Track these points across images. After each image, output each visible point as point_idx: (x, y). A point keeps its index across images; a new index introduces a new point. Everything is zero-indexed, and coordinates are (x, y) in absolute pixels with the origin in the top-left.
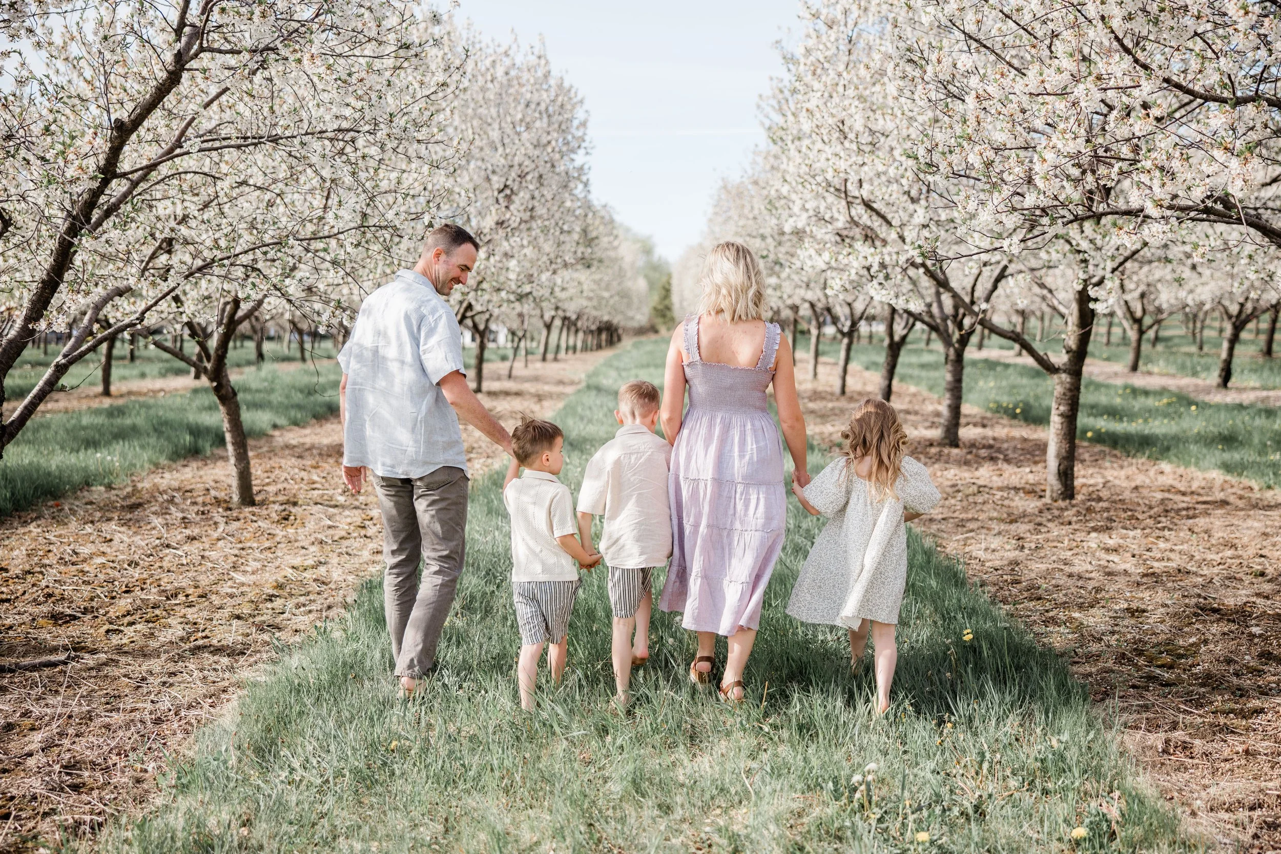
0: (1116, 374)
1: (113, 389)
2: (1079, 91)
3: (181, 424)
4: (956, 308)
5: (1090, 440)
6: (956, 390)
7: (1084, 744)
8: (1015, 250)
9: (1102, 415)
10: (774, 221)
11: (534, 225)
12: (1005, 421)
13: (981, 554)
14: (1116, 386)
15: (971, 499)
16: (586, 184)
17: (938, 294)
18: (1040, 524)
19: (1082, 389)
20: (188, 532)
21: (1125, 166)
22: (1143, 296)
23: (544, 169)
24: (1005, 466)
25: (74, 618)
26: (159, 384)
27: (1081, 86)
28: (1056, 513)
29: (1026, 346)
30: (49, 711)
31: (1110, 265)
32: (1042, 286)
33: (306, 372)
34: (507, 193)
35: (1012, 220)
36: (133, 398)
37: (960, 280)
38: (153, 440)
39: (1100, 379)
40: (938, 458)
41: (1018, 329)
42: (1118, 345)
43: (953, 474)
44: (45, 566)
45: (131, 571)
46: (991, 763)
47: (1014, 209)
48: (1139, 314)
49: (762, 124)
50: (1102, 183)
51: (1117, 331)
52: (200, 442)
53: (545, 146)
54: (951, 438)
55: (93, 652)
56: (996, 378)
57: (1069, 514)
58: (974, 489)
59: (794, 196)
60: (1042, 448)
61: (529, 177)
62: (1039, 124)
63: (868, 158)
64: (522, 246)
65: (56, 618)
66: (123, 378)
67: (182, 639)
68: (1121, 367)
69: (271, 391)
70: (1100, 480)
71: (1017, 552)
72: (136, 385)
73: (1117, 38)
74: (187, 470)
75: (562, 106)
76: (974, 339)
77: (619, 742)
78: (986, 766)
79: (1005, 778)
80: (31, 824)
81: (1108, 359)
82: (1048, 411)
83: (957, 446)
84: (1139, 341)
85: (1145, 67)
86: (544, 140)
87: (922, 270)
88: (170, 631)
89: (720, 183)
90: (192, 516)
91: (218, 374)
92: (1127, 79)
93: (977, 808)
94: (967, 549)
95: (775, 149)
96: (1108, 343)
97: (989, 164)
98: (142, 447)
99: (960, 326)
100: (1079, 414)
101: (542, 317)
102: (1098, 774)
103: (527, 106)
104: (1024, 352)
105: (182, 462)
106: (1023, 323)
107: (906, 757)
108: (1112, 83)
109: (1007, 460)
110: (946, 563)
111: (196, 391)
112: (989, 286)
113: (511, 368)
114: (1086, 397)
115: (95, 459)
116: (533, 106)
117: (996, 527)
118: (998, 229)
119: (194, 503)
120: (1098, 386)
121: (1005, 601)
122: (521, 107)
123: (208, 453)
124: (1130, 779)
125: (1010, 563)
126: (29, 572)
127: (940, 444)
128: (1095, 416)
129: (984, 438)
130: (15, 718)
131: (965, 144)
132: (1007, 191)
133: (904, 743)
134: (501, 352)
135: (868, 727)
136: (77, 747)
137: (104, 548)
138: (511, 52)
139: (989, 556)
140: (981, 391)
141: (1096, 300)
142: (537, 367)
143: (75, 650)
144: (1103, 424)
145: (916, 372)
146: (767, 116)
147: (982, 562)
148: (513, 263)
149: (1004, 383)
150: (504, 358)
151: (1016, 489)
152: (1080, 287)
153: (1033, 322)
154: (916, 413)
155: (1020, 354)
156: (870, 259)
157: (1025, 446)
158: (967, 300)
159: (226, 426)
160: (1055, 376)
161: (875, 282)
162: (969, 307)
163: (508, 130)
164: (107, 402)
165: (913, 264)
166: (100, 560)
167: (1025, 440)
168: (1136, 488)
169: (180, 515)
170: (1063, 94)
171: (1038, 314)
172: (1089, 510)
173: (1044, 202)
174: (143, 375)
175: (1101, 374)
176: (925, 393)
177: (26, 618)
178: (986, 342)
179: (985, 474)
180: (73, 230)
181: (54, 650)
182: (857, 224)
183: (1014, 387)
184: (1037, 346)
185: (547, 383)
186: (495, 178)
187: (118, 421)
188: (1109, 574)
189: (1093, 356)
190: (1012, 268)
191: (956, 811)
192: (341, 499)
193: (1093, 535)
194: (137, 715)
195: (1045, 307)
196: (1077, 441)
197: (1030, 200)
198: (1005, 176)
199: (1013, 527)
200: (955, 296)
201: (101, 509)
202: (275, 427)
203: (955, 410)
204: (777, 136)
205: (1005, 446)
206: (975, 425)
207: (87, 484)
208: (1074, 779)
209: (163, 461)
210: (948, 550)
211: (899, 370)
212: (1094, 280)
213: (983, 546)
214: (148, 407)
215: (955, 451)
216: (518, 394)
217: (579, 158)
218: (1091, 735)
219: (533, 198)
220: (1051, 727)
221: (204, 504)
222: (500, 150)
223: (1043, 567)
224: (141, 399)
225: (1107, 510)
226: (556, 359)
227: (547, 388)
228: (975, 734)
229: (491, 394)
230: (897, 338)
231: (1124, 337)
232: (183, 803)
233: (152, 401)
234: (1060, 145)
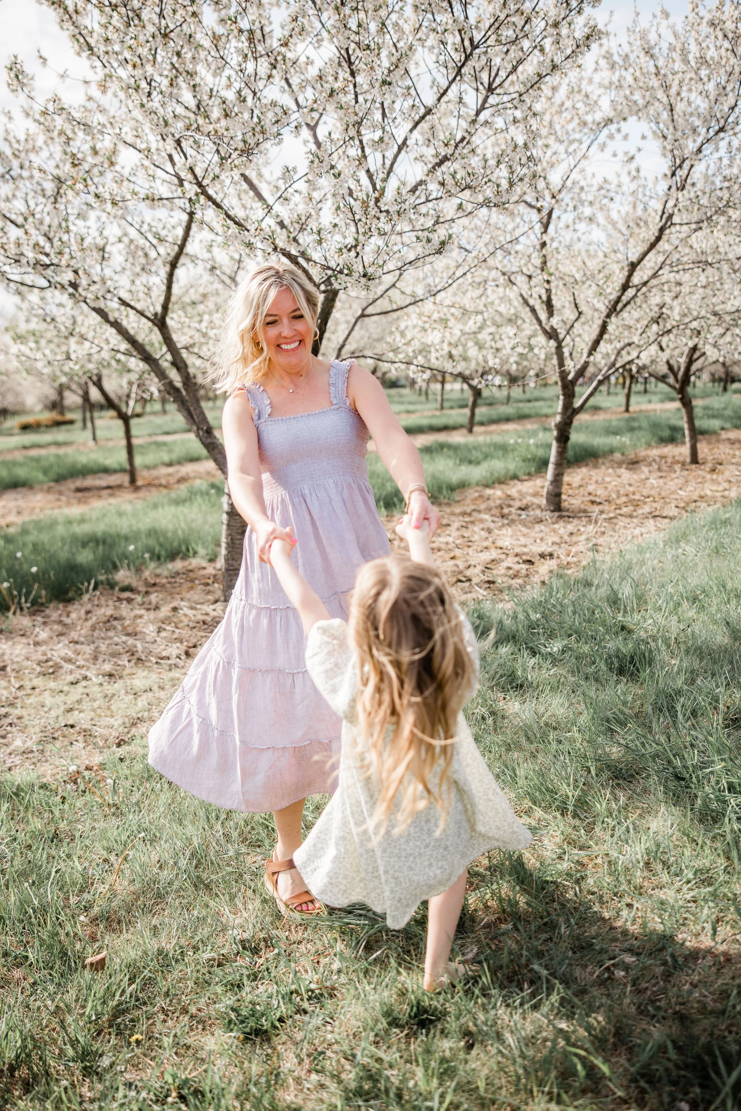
1: (631, 408)
20: (660, 474)
25: (601, 503)
26: (659, 406)
30: (588, 530)
36: (641, 413)
38: (649, 433)
44: (589, 484)
45: (629, 488)
52: (673, 435)
65: (592, 502)
66: (638, 403)
67: (649, 513)
88: (644, 510)
90: (663, 468)
98: (643, 436)
115: (615, 441)
119: (666, 462)
126: (581, 486)
137: (617, 478)
164: (627, 415)
166: (615, 483)
169: (658, 467)
174: (650, 402)
177: (580, 501)
180: (608, 316)
187: (631, 424)
201: (617, 463)
202: (723, 429)
207: (611, 452)
221: (671, 463)
224: (647, 414)
233: (652, 415)
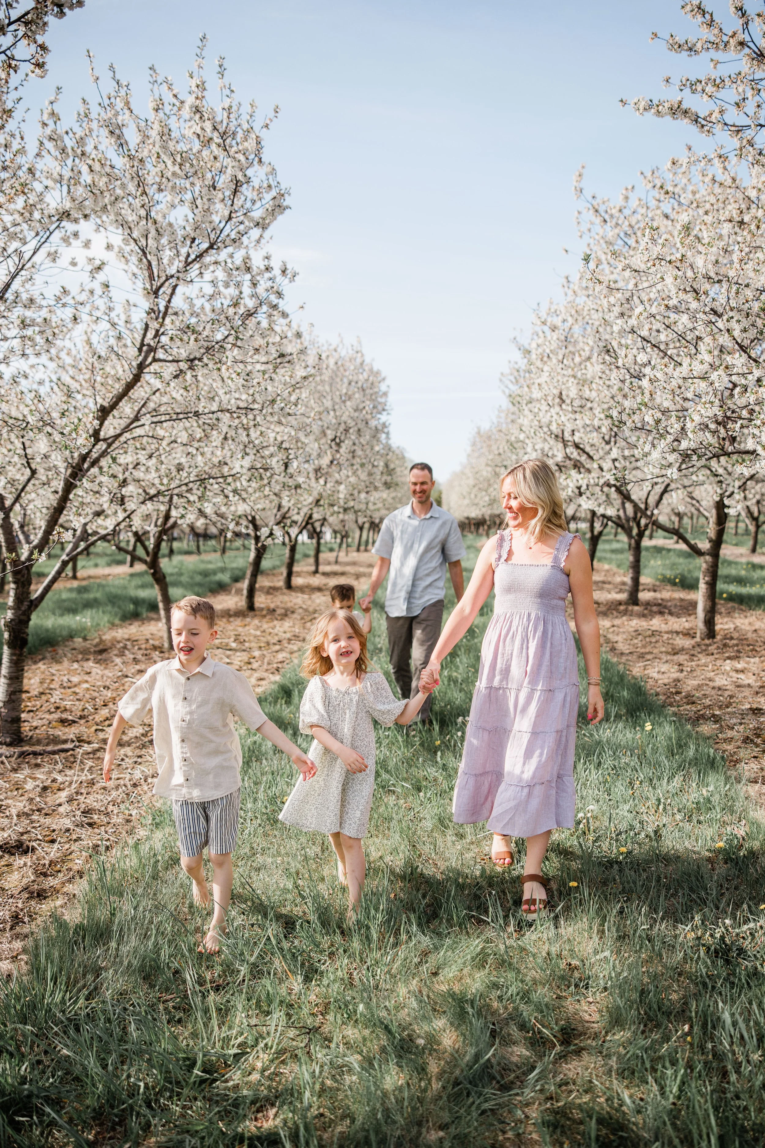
0: (742, 555)
1: (79, 574)
2: (714, 376)
3: (125, 597)
4: (635, 513)
5: (725, 599)
6: (636, 568)
7: (723, 793)
8: (675, 477)
9: (732, 583)
10: (514, 457)
11: (354, 462)
12: (669, 587)
13: (655, 675)
14: (741, 563)
15: (648, 639)
16: (388, 434)
17: (623, 504)
18: (693, 655)
19: (720, 565)
20: (138, 667)
21: (745, 422)
22: (758, 502)
23: (361, 425)
24: (670, 617)
25: (74, 722)
26: (107, 571)
27: (716, 373)
28: (704, 648)
29: (682, 537)
30: (68, 779)
31: (737, 484)
32: (692, 498)
33: (202, 562)
34: (337, 442)
35: (672, 458)
36: (92, 580)
37: (637, 494)
38: (109, 608)
39: (731, 558)
40: (625, 613)
41: (676, 527)
42: (743, 535)
43: (636, 623)
44: (51, 689)
45: (105, 692)
46: (665, 804)
47: (674, 450)
48: (756, 514)
49: (504, 392)
50: (730, 433)
51: (741, 525)
52: (139, 609)
53: (361, 410)
54: (633, 599)
55: (89, 743)
56: (661, 558)
57: (712, 648)
58: (650, 632)
59: (527, 441)
60: (694, 605)
61: (351, 431)
62: (690, 395)
63: (578, 416)
64: (348, 477)
65: (63, 721)
66: (83, 567)
67: (143, 735)
68: (744, 550)
69: (181, 574)
70: (732, 626)
71: (678, 674)
72: (93, 572)
73: (737, 343)
74: (132, 627)
75: (372, 384)
76: (647, 533)
77: (428, 795)
78: (661, 807)
79: (673, 815)
80: (67, 846)
81: (736, 545)
82: (697, 580)
83: (637, 605)
84: (756, 533)
85: (755, 361)
86: (361, 407)
87: (613, 489)
88: (135, 730)
89: (476, 430)
90: (139, 657)
91: (154, 564)
92: (745, 368)
93: (656, 832)
94: (646, 672)
95: (515, 409)
96: (736, 534)
97: (658, 422)
98: (104, 612)
99: (638, 525)
100: (718, 583)
101: (357, 522)
102: (732, 812)
103: (350, 384)
104: (680, 541)
105: (128, 622)
106: (679, 522)
107: (611, 803)
108: (735, 371)
109: (671, 614)
110: (633, 681)
111: (132, 575)
112: (657, 497)
113: (337, 557)
114: (722, 571)
115: (74, 621)
116: (353, 384)
117: (664, 658)
118: (664, 462)
119: (140, 649)
120: (730, 563)
121: (671, 705)
122: (346, 385)
123: (144, 616)
124: (751, 813)
125: (674, 681)
126: (42, 693)
127: (627, 603)
128: (728, 583)
129: (655, 599)
130: (48, 783)
131: (643, 408)
132: (670, 438)
133: (609, 795)
134: (329, 546)
135: (586, 785)
136: (88, 801)
137: (86, 678)
138: (339, 350)
139: (660, 676)
140: (653, 567)
141: (729, 507)
142: (354, 556)
143: (79, 741)
144: (733, 588)
145: (608, 555)
146: (507, 387)
147: (657, 681)
148: (342, 488)
149: (667, 562)
150: (331, 550)
151: (677, 633)
152: (718, 499)
153: (686, 520)
154: (609, 583)
155: (677, 542)
156: (581, 482)
157: (683, 604)
158: (643, 506)
159: (160, 598)
160: (702, 558)
161: (584, 496)
162: (644, 513)
163: (337, 400)
164: (75, 584)
165: (609, 485)
166: (86, 686)
167: (682, 600)
168: (755, 631)
169: (132, 656)
170: (704, 378)
171: (689, 515)
172: (725, 645)
173: (693, 445)
174: (96, 565)
175: (732, 554)
176: (615, 569)
177: (45, 722)
178: (655, 534)
179: (656, 623)
180: (73, 476)
181: (65, 741)
182: (570, 459)
183: (674, 564)
184: (688, 536)
185: (361, 566)
186: (329, 432)
187: (86, 596)
188: (738, 686)
189: (726, 542)
190: (673, 486)
191: (643, 835)
192: (234, 645)
193: (728, 661)
194: (122, 782)
195: (693, 510)
196: (717, 600)
197: (684, 445)
198: (668, 429)
199: (675, 657)
200: (636, 506)
201: (81, 653)
203: (636, 580)
204: (515, 400)
205: (669, 604)
206: (649, 590)
207: (71, 637)
208: (717, 814)
209: (117, 621)
210: (634, 673)
211: (598, 554)
212: (727, 494)
213: (656, 670)
214: (103, 586)
215: (636, 608)
216: (343, 574)
217: (383, 418)
218: (728, 787)
219: (354, 444)
220: (702, 783)
221: (146, 649)
222: (332, 413)
223: (696, 683)
224: (98, 581)
225: (737, 645)
226: (366, 550)
227: (362, 570)
228: (654, 788)
229: (324, 574)
230: (596, 533)
231: (747, 529)
232: (158, 835)
233: (104, 582)
234: (703, 412)
